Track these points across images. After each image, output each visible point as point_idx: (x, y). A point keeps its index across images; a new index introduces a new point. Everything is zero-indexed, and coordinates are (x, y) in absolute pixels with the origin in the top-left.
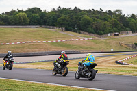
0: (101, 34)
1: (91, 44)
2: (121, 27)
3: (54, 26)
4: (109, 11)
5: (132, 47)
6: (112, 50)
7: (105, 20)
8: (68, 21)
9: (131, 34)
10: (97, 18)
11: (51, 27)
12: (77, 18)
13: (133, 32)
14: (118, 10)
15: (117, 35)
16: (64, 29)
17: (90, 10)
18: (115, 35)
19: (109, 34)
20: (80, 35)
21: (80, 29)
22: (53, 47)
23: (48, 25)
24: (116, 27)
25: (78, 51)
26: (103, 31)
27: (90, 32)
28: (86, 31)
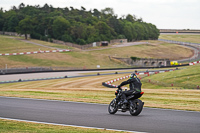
0: (82, 44)
1: (68, 58)
2: (112, 33)
3: (14, 31)
4: (95, 10)
5: (128, 62)
6: (98, 67)
7: (88, 23)
8: (34, 24)
9: (126, 44)
10: (77, 20)
11: (10, 33)
12: (47, 20)
13: (130, 40)
14: (107, 9)
15: (106, 45)
16: (28, 36)
17: (66, 9)
18: (104, 45)
19: (94, 44)
20: (52, 44)
21: (53, 37)
22: (13, 62)
23: (6, 30)
24: (104, 33)
25: (48, 68)
26: (86, 39)
27: (66, 41)
28: (60, 39)
